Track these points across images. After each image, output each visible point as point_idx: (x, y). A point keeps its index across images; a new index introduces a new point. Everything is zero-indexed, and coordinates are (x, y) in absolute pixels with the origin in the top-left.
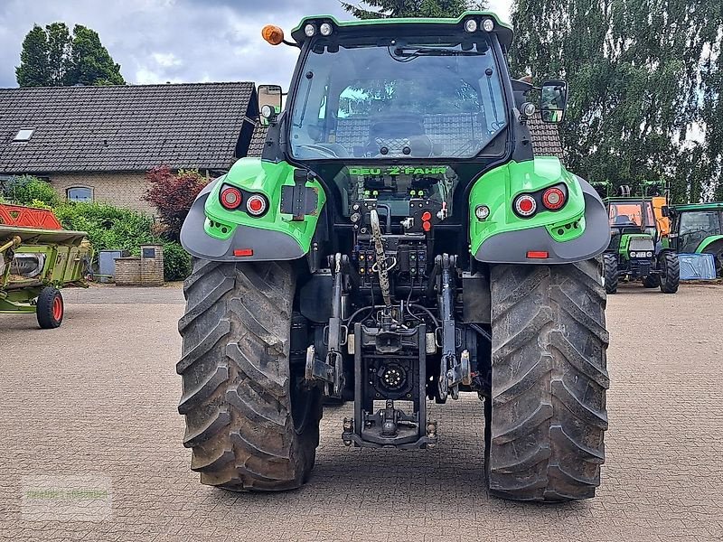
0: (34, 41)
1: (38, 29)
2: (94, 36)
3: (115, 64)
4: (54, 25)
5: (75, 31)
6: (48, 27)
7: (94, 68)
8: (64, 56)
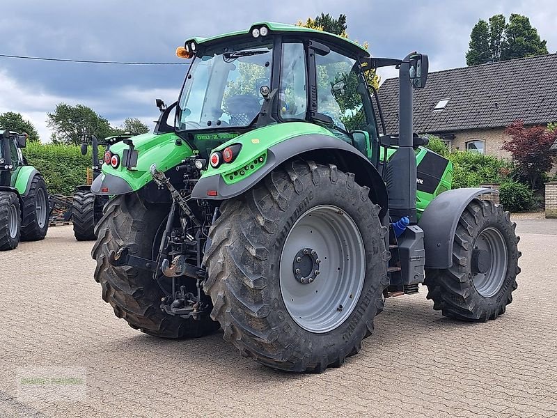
0: (479, 32)
1: (481, 22)
2: (525, 21)
3: (542, 41)
4: (494, 17)
5: (511, 19)
6: (490, 20)
7: (524, 46)
8: (502, 40)
